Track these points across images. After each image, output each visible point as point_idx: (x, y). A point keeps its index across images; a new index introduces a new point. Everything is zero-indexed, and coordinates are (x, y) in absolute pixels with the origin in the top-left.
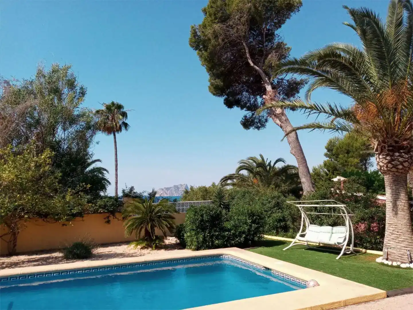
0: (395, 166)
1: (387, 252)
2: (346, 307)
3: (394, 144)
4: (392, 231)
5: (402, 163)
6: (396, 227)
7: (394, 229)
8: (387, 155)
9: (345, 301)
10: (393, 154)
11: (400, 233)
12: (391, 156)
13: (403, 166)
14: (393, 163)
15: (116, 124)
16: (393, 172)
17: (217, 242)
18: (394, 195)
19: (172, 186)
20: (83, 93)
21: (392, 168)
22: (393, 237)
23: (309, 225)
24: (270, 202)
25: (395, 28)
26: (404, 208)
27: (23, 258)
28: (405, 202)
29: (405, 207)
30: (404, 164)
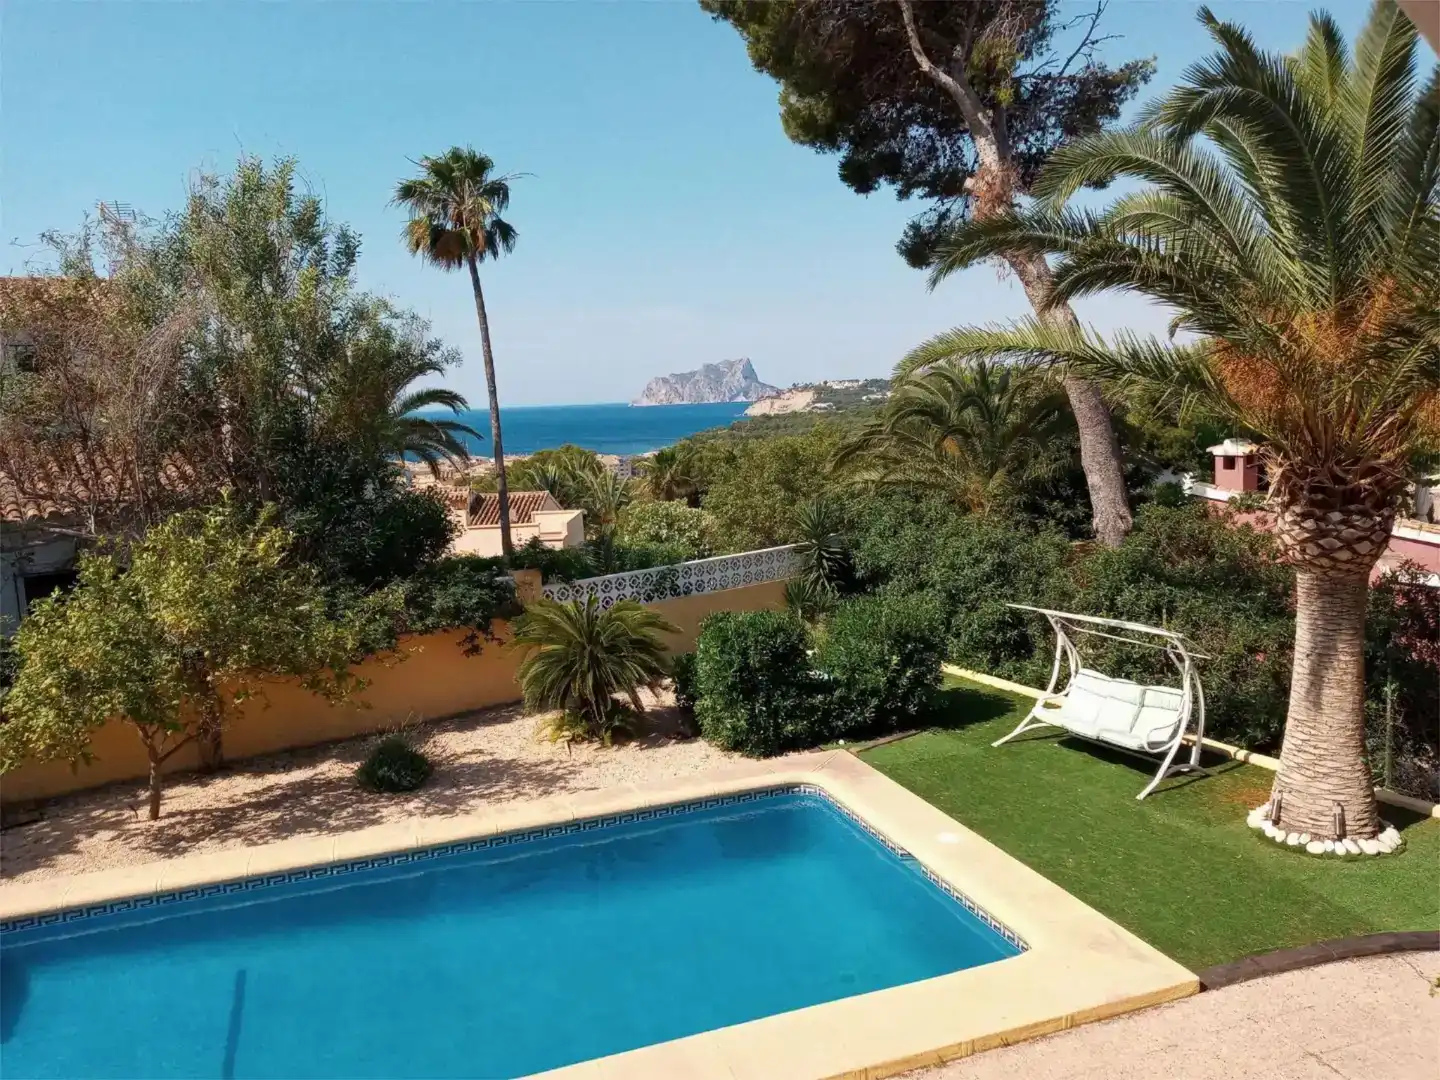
0: (1326, 553)
1: (1280, 802)
2: (1074, 1031)
3: (1328, 484)
4: (1300, 742)
5: (1348, 545)
6: (1313, 732)
7: (1307, 737)
8: (1305, 516)
9: (1072, 1017)
10: (1325, 514)
11: (1322, 752)
12: (1317, 520)
13: (1354, 552)
14: (1321, 542)
15: (474, 233)
16: (1322, 567)
17: (790, 728)
18: (1319, 639)
19: (698, 367)
20: (349, 253)
21: (1316, 557)
22: (1300, 761)
23: (1076, 672)
24: (978, 561)
25: (1379, 83)
26: (1344, 678)
27: (239, 787)
28: (1348, 658)
29: (1346, 673)
30: (1356, 546)
